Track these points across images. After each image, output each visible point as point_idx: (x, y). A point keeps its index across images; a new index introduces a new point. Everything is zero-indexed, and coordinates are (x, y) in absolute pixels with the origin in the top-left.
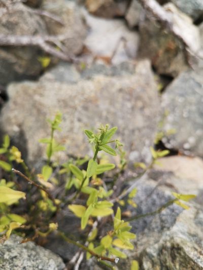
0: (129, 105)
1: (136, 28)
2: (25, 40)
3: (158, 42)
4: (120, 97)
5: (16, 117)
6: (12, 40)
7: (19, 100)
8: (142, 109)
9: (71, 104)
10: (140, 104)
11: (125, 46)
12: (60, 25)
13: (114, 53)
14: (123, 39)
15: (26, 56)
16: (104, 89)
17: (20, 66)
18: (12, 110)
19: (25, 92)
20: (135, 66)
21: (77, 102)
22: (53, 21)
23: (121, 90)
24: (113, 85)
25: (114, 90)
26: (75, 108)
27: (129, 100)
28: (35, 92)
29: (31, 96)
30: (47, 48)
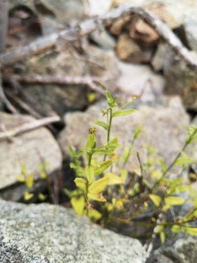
0: (167, 132)
1: (161, 72)
2: (78, 80)
3: (184, 83)
4: (160, 124)
5: (73, 139)
6: (68, 79)
7: (75, 126)
8: (178, 135)
9: (122, 128)
10: (176, 131)
11: (152, 87)
12: (103, 69)
13: (143, 92)
14: (149, 81)
15: (75, 92)
16: (148, 117)
17: (70, 101)
18: (69, 134)
19: (81, 120)
20: (168, 101)
21: (127, 127)
22: (96, 66)
23: (160, 119)
24: (154, 114)
25: (155, 118)
26: (125, 132)
27: (167, 128)
28: (89, 120)
29: (86, 123)
30: (93, 86)
